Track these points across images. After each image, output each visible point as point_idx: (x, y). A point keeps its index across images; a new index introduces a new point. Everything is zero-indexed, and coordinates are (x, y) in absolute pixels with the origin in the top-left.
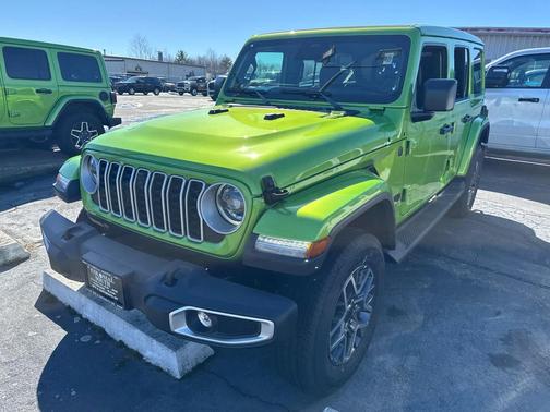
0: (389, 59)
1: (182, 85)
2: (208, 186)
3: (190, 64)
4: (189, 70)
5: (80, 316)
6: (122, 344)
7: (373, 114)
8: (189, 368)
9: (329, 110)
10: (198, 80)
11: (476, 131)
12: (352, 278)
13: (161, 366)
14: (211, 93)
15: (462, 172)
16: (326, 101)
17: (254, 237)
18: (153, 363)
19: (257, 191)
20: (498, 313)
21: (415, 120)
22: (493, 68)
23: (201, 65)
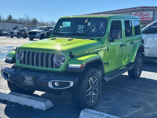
0: (102, 25)
1: (13, 33)
2: (56, 54)
3: (15, 22)
4: (15, 25)
5: (9, 102)
6: (25, 106)
7: (98, 40)
8: (48, 108)
9: (85, 39)
10: (21, 30)
11: (137, 47)
12: (91, 78)
13: (39, 109)
14: (29, 37)
15: (133, 61)
16: (85, 36)
17: (68, 65)
18: (36, 108)
19: (68, 54)
20: (139, 99)
21: (110, 41)
22: (150, 26)
23: (21, 22)
